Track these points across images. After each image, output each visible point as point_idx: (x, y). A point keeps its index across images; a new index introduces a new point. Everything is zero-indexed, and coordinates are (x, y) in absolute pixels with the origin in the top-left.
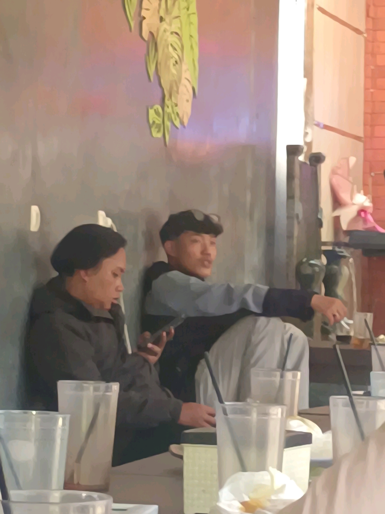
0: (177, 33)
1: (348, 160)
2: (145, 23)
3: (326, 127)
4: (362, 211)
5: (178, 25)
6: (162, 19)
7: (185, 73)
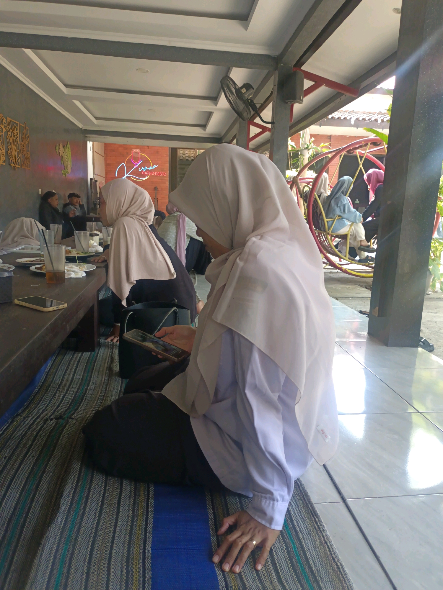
1: (102, 181)
2: (60, 153)
3: (98, 175)
5: (67, 154)
6: (64, 153)
7: (69, 163)
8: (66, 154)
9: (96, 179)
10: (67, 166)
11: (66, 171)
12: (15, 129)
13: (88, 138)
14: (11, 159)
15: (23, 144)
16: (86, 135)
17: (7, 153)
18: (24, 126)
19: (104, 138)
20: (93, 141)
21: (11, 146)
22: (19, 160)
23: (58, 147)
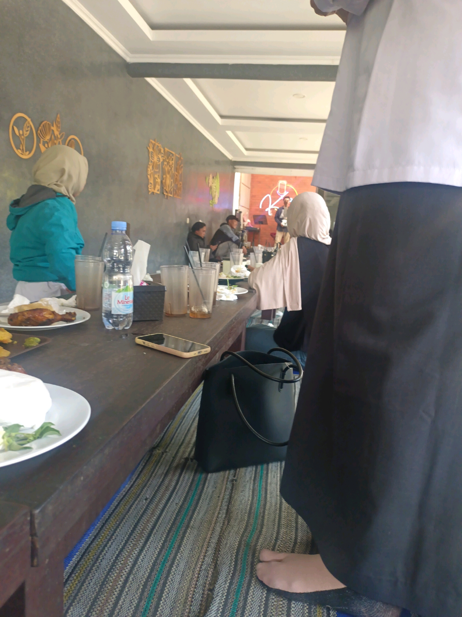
1: (246, 213)
2: (209, 184)
3: (243, 206)
4: (249, 223)
5: (215, 185)
6: (213, 183)
7: (217, 194)
9: (240, 210)
10: (215, 196)
11: (213, 201)
12: (171, 159)
13: (236, 170)
14: (165, 188)
15: (177, 173)
16: (235, 167)
17: (162, 182)
18: (179, 156)
19: (253, 169)
20: (241, 172)
21: (166, 176)
22: (172, 190)
23: (208, 178)
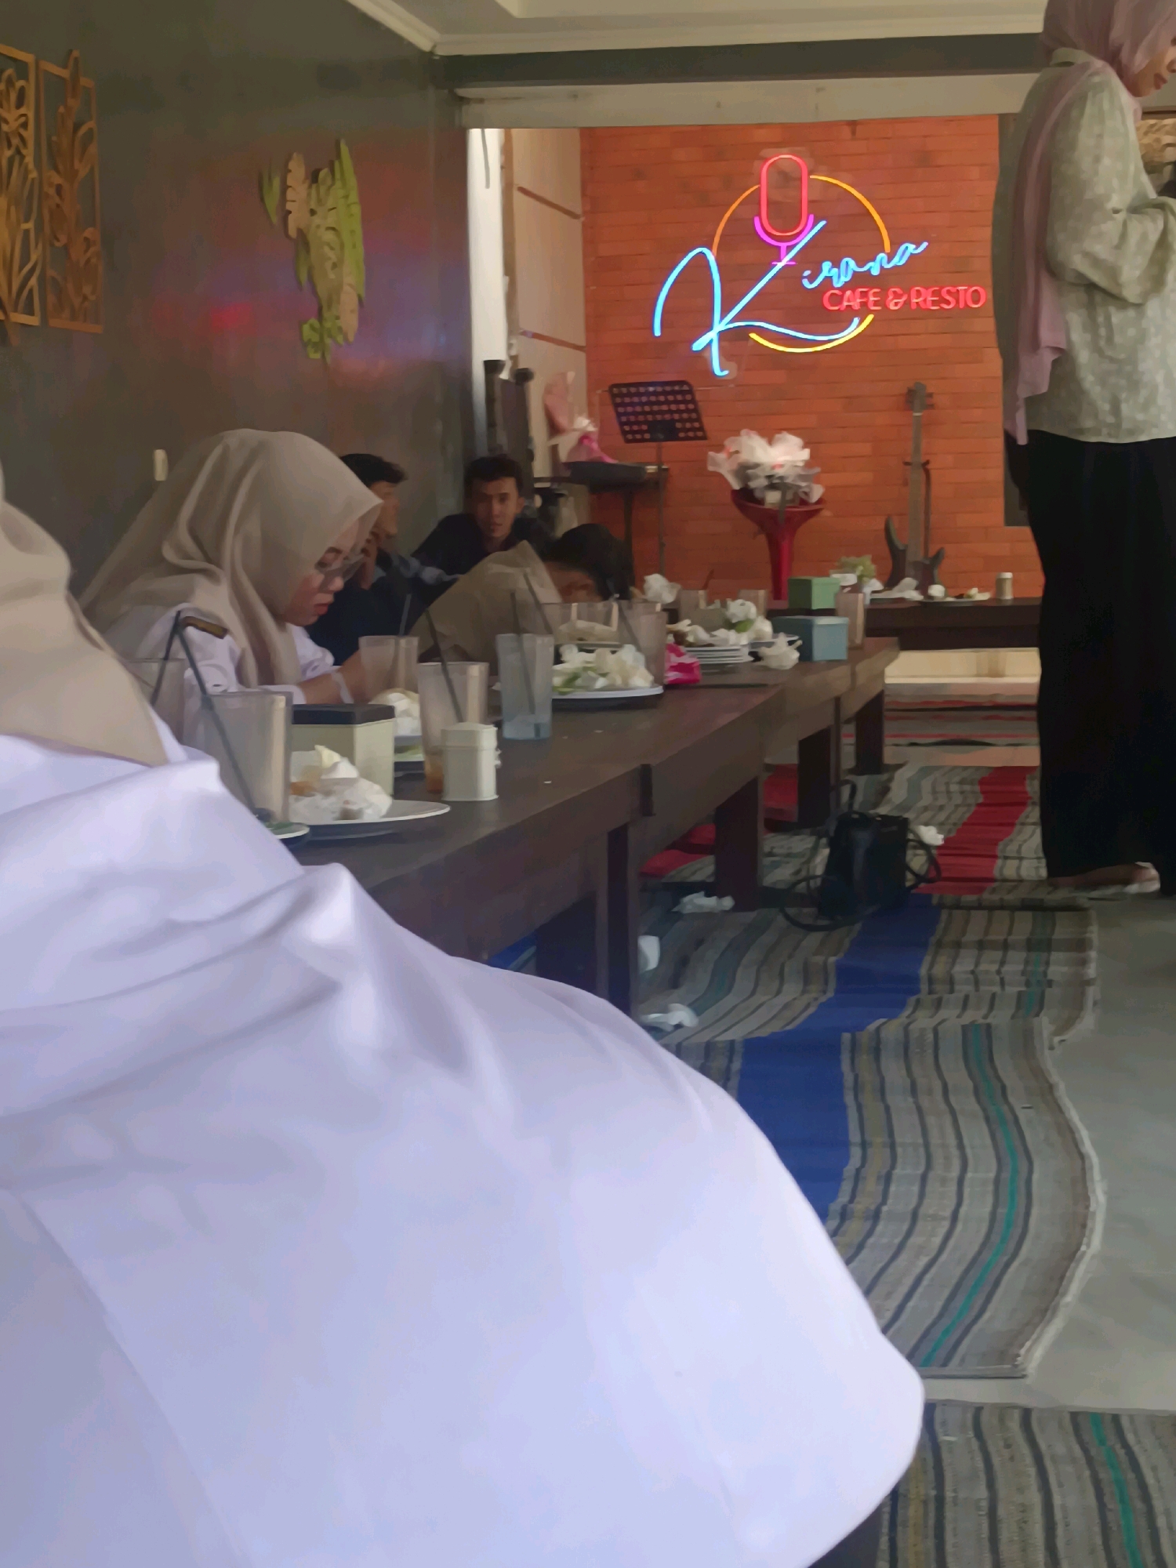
0: (333, 229)
1: (564, 375)
2: (290, 217)
3: (536, 336)
4: (585, 437)
5: (334, 219)
6: (313, 212)
7: (348, 276)
8: (331, 221)
9: (522, 365)
10: (337, 290)
11: (328, 325)
12: (13, 96)
13: (474, 109)
15: (57, 179)
16: (462, 92)
18: (65, 73)
20: (506, 125)
22: (33, 282)
23: (277, 183)
